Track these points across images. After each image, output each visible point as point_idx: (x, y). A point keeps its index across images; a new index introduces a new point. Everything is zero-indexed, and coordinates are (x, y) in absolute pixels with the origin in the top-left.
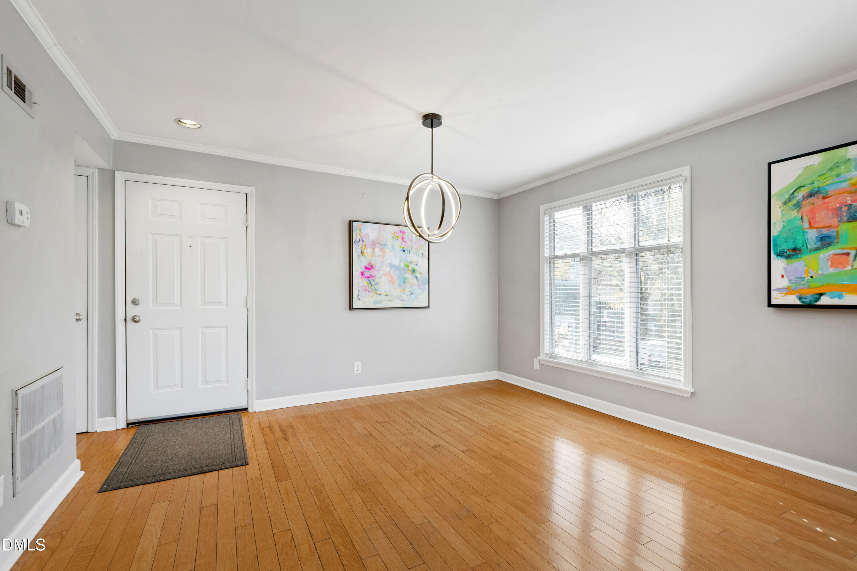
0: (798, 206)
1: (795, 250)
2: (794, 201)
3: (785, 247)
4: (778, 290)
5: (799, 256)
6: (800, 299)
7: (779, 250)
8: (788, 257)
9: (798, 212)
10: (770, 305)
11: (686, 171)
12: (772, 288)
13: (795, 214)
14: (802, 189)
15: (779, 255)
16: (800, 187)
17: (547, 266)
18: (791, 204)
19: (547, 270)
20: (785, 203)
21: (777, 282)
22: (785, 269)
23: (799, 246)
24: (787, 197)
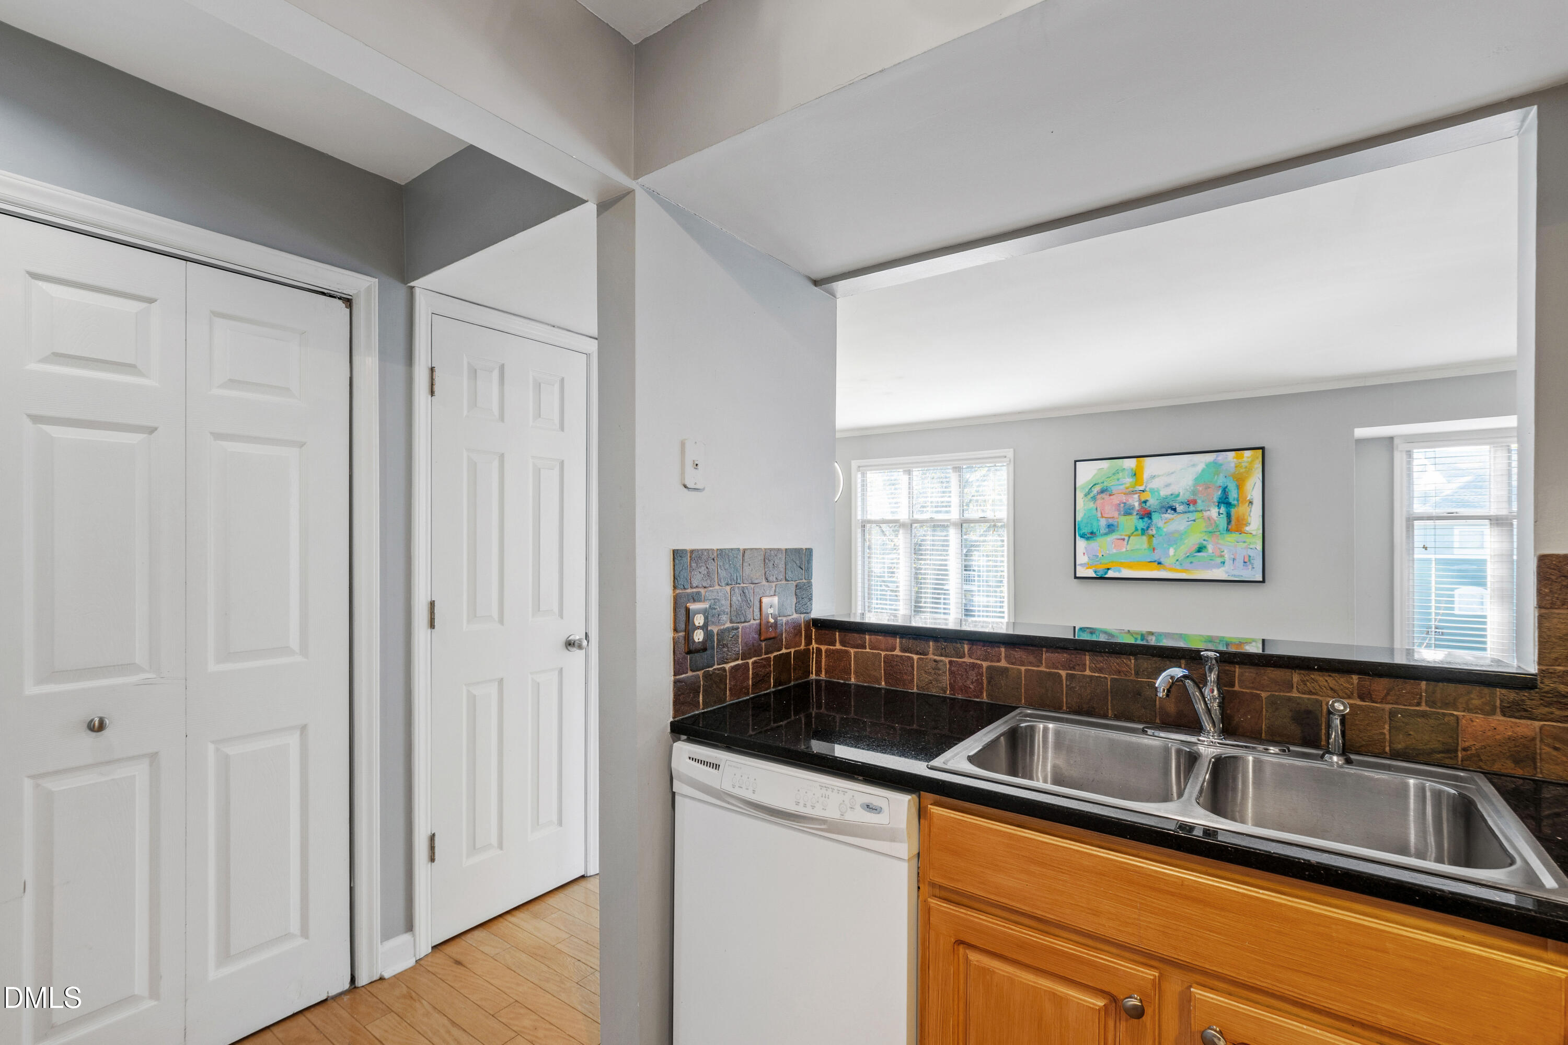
0: (1094, 499)
1: (1092, 533)
2: (1092, 495)
3: (1086, 530)
4: (1081, 565)
5: (1095, 538)
6: (1095, 572)
7: (1082, 532)
8: (1088, 539)
9: (1094, 503)
10: (1076, 577)
11: (1010, 453)
12: (1077, 564)
13: (1092, 505)
14: (1097, 486)
15: (1082, 536)
16: (1095, 484)
17: (859, 530)
18: (1089, 497)
19: (859, 535)
20: (1086, 495)
21: (1082, 559)
22: (1086, 548)
23: (1095, 531)
24: (1087, 490)
